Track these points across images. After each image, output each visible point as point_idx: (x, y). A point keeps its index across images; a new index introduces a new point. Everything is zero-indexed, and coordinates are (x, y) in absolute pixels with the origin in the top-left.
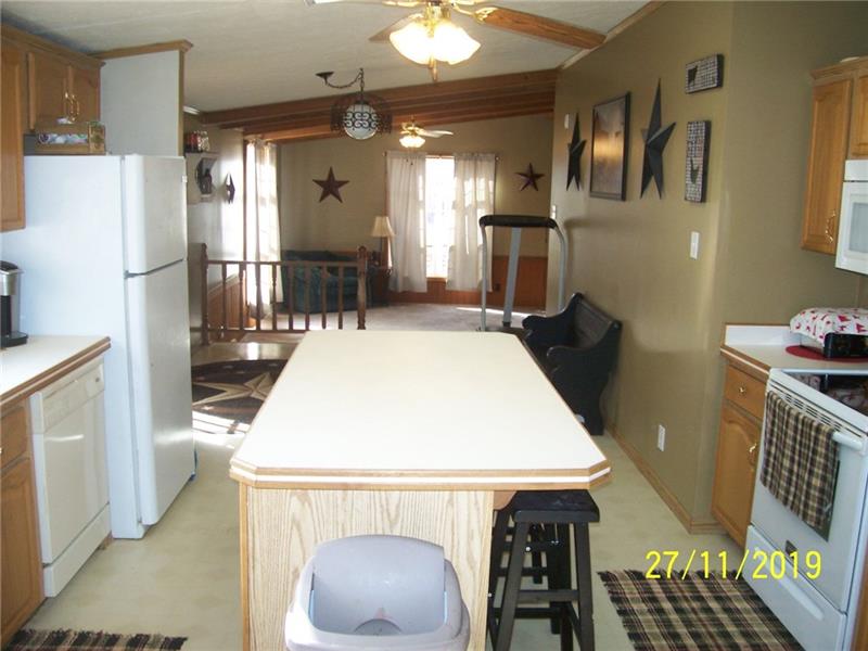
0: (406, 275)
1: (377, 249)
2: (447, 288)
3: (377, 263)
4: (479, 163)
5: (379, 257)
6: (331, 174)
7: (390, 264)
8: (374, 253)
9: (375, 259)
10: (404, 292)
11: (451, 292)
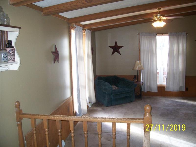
0: (148, 85)
1: (136, 74)
2: (166, 90)
3: (136, 80)
4: (179, 36)
5: (137, 77)
6: (116, 43)
7: (142, 80)
8: (135, 76)
9: (135, 79)
10: (147, 92)
11: (167, 91)
